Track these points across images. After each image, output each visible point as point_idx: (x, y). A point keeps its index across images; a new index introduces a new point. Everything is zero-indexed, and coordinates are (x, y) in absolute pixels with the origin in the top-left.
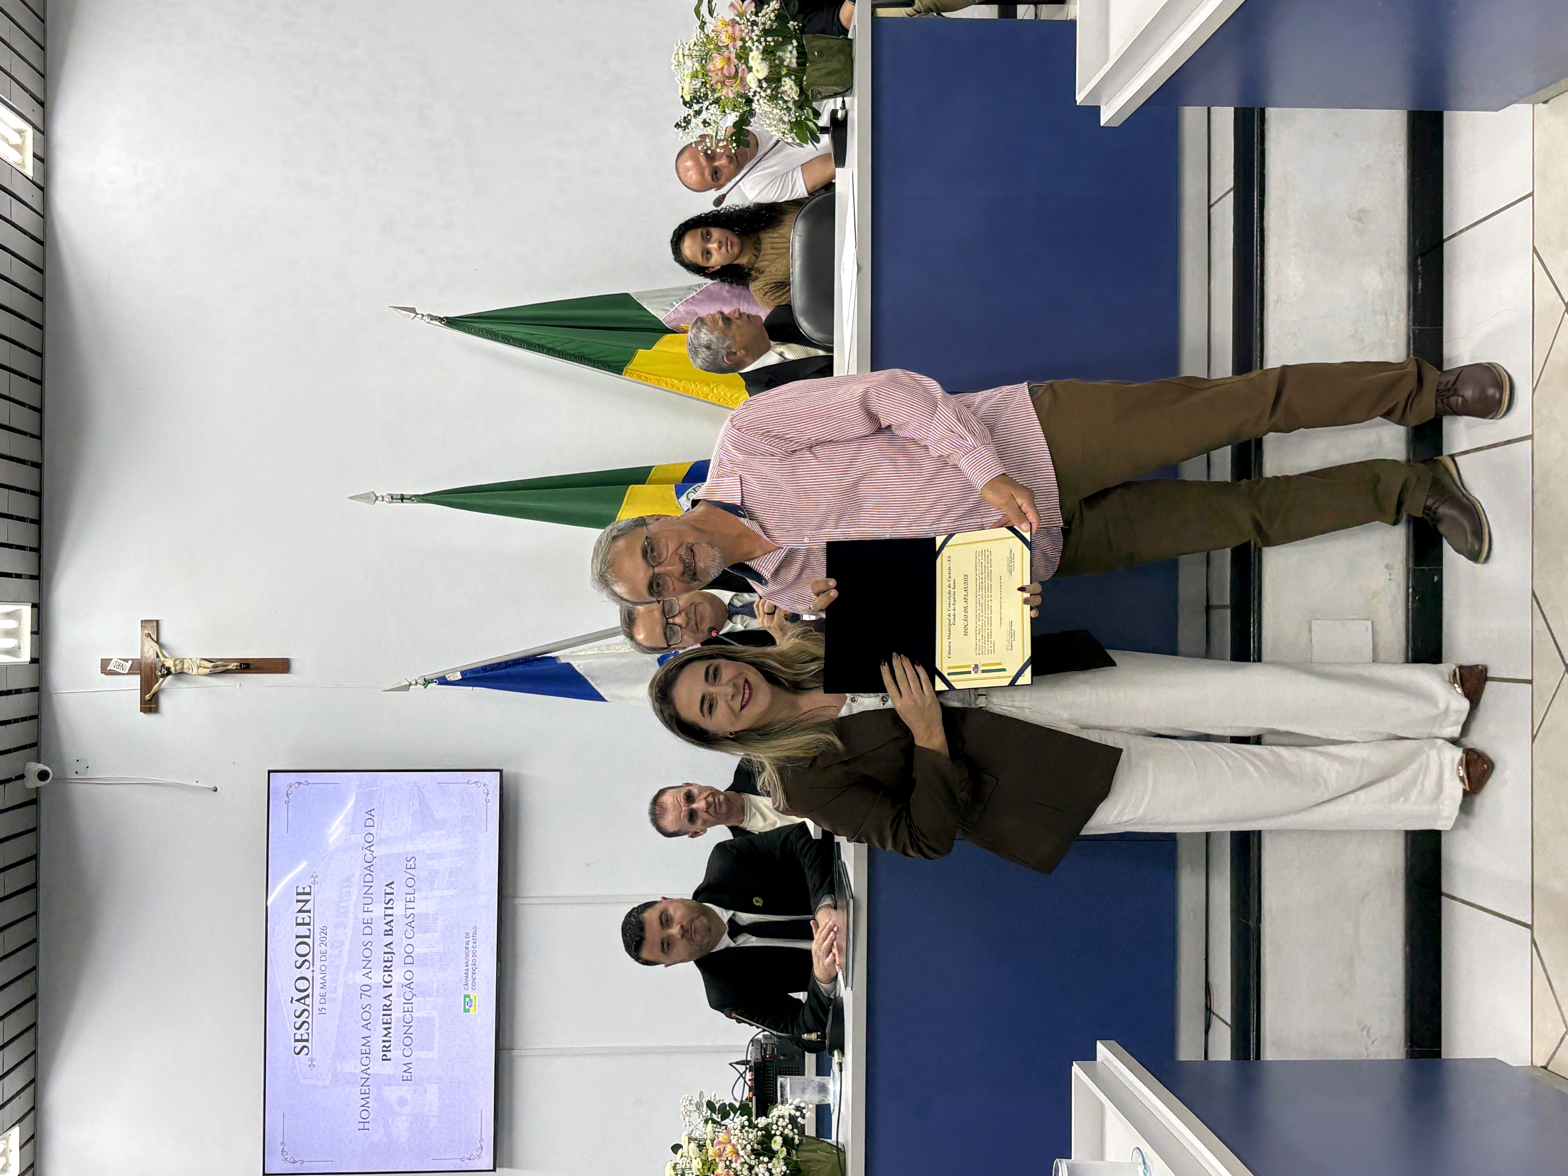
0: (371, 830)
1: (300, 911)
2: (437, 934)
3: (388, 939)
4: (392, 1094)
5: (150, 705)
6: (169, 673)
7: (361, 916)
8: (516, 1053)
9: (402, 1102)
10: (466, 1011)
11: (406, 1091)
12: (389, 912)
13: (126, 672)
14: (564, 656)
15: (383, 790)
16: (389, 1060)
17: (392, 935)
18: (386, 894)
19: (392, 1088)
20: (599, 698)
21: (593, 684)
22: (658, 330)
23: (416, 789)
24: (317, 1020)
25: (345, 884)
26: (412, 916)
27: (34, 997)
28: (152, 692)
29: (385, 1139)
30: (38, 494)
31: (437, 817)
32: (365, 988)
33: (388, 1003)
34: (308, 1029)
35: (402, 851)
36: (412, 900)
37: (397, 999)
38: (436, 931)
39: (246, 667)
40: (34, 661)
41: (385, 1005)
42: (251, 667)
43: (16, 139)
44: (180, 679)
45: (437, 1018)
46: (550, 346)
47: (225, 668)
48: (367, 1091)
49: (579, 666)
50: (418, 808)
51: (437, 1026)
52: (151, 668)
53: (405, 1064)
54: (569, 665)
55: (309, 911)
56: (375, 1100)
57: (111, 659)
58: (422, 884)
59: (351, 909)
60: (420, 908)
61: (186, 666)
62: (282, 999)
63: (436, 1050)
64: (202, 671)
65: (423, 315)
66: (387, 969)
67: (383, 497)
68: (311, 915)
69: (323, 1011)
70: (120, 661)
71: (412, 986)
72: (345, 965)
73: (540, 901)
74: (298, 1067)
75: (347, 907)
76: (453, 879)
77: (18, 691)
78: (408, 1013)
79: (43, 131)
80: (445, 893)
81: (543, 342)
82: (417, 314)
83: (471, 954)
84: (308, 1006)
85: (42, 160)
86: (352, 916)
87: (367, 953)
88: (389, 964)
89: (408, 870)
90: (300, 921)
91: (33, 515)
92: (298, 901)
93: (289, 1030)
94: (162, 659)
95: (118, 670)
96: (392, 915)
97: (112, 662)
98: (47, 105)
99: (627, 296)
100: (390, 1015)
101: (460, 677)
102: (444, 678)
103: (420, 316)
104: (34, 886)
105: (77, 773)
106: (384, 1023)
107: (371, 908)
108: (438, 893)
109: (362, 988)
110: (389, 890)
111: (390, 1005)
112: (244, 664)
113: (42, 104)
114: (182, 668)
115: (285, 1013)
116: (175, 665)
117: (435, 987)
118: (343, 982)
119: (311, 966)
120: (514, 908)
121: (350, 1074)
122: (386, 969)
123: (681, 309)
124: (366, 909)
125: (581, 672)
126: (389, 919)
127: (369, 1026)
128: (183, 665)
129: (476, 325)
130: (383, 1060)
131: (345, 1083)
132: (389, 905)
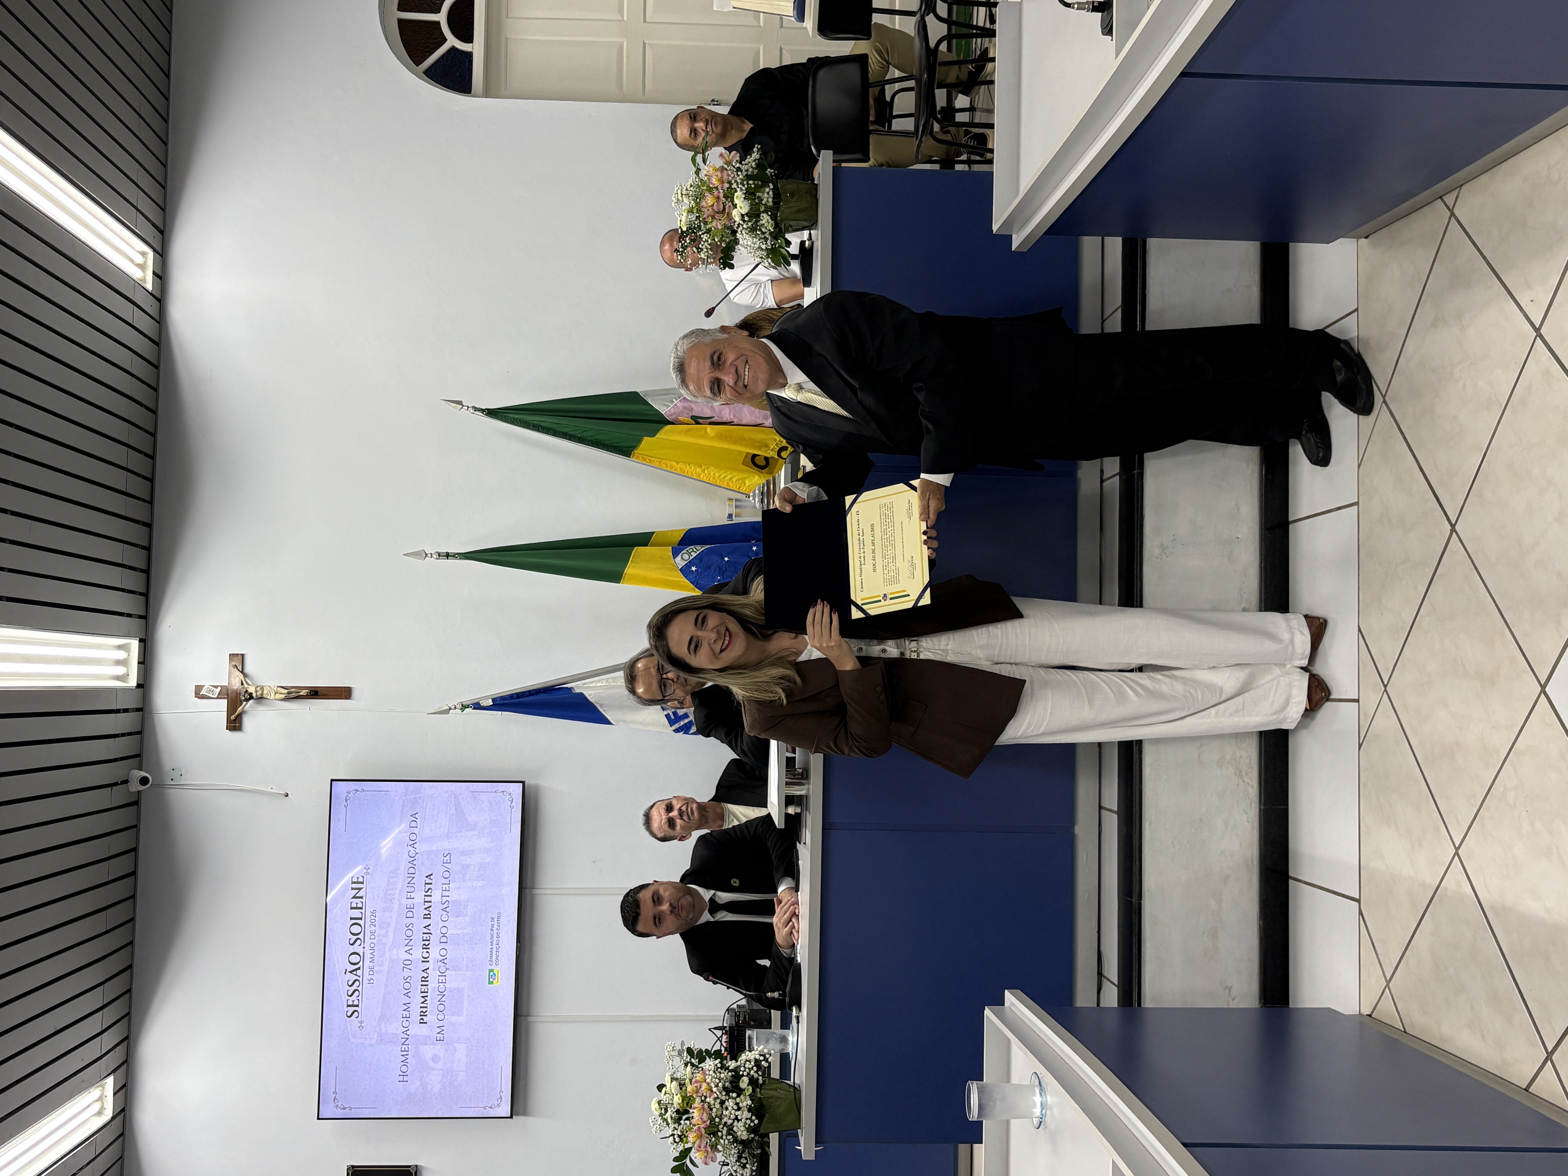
0: (416, 831)
1: (354, 897)
2: (467, 919)
3: (427, 922)
4: (428, 1051)
5: (235, 724)
6: (251, 697)
7: (405, 902)
8: (531, 1019)
9: (435, 1058)
10: (490, 983)
11: (438, 1049)
12: (428, 899)
13: (216, 696)
14: (578, 687)
15: (426, 797)
16: (426, 1023)
17: (430, 918)
18: (426, 884)
19: (427, 1046)
20: (606, 722)
21: (601, 710)
22: (658, 421)
23: (453, 796)
24: (366, 988)
25: (392, 875)
26: (447, 902)
27: (130, 967)
28: (236, 714)
29: (421, 1090)
30: (148, 549)
31: (470, 819)
32: (406, 962)
33: (426, 975)
34: (358, 996)
35: (440, 848)
36: (447, 889)
37: (433, 972)
38: (466, 915)
39: (315, 693)
40: (139, 686)
41: (423, 977)
42: (319, 693)
43: (139, 259)
44: (259, 703)
45: (466, 989)
46: (572, 433)
47: (297, 694)
48: (407, 1049)
49: (590, 695)
50: (454, 812)
51: (466, 995)
52: (237, 693)
53: (438, 1027)
54: (582, 694)
55: (362, 898)
56: (414, 1057)
57: (204, 686)
58: (456, 877)
59: (397, 896)
60: (453, 896)
61: (265, 692)
62: (337, 970)
63: (465, 1015)
64: (279, 696)
65: (468, 407)
66: (426, 947)
67: (431, 554)
68: (364, 900)
69: (372, 981)
70: (211, 687)
71: (445, 961)
72: (391, 943)
73: (553, 892)
74: (349, 1028)
75: (394, 894)
76: (482, 872)
77: (126, 711)
78: (442, 984)
79: (162, 253)
80: (475, 884)
81: (566, 430)
82: (463, 406)
83: (495, 935)
84: (359, 977)
85: (160, 277)
86: (397, 902)
87: (409, 933)
88: (427, 943)
89: (445, 865)
90: (354, 905)
91: (143, 566)
92: (353, 889)
93: (343, 997)
94: (246, 686)
95: (209, 695)
96: (430, 902)
97: (204, 688)
98: (166, 233)
99: (635, 394)
100: (427, 985)
101: (492, 703)
102: (478, 704)
103: (466, 408)
104: (133, 873)
105: (172, 780)
106: (422, 992)
107: (413, 895)
108: (469, 884)
109: (405, 962)
110: (428, 881)
111: (427, 977)
112: (313, 691)
113: (162, 232)
114: (262, 694)
115: (340, 982)
116: (256, 691)
117: (465, 962)
118: (388, 957)
119: (362, 944)
120: (533, 897)
121: (393, 1034)
122: (424, 947)
123: (679, 405)
124: (409, 897)
125: (592, 700)
126: (428, 905)
127: (409, 995)
128: (263, 691)
129: (512, 415)
130: (420, 1023)
131: (388, 1042)
132: (428, 893)
